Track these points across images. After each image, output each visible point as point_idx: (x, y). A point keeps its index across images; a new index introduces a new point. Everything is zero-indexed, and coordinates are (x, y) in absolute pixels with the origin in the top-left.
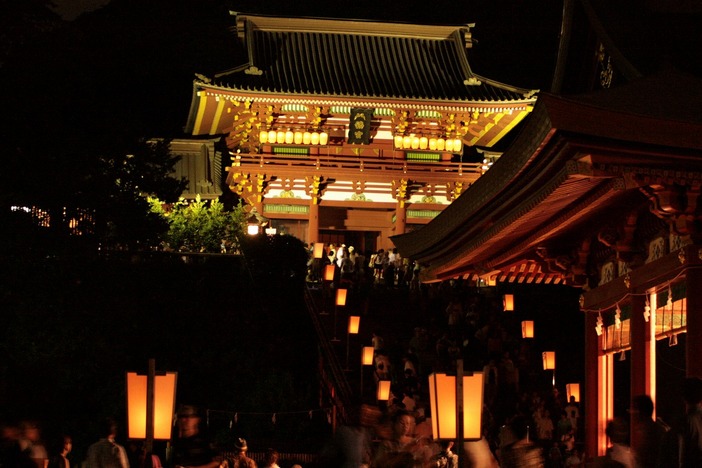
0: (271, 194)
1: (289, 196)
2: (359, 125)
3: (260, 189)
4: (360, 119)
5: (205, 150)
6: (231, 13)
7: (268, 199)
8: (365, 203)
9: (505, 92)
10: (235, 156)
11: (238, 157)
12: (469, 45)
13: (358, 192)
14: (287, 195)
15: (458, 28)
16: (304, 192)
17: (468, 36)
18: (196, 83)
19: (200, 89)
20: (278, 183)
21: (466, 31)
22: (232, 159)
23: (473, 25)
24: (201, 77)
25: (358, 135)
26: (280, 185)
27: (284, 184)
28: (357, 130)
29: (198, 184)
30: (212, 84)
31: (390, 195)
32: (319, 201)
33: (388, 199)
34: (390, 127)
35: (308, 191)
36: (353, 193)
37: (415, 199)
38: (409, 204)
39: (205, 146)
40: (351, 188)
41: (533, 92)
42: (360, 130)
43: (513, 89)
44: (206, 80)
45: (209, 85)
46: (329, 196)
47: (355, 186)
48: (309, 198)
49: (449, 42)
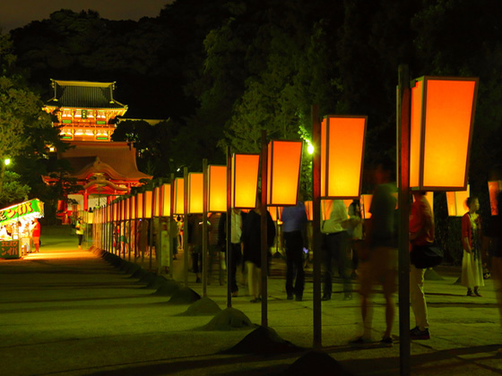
1: (66, 134)
4: (84, 112)
9: (120, 105)
12: (114, 89)
15: (111, 83)
17: (114, 86)
21: (113, 84)
23: (115, 82)
25: (84, 117)
26: (64, 131)
28: (84, 115)
31: (92, 133)
32: (74, 136)
34: (92, 114)
35: (71, 132)
36: (83, 133)
37: (99, 134)
38: (97, 136)
41: (126, 106)
46: (77, 134)
49: (108, 89)
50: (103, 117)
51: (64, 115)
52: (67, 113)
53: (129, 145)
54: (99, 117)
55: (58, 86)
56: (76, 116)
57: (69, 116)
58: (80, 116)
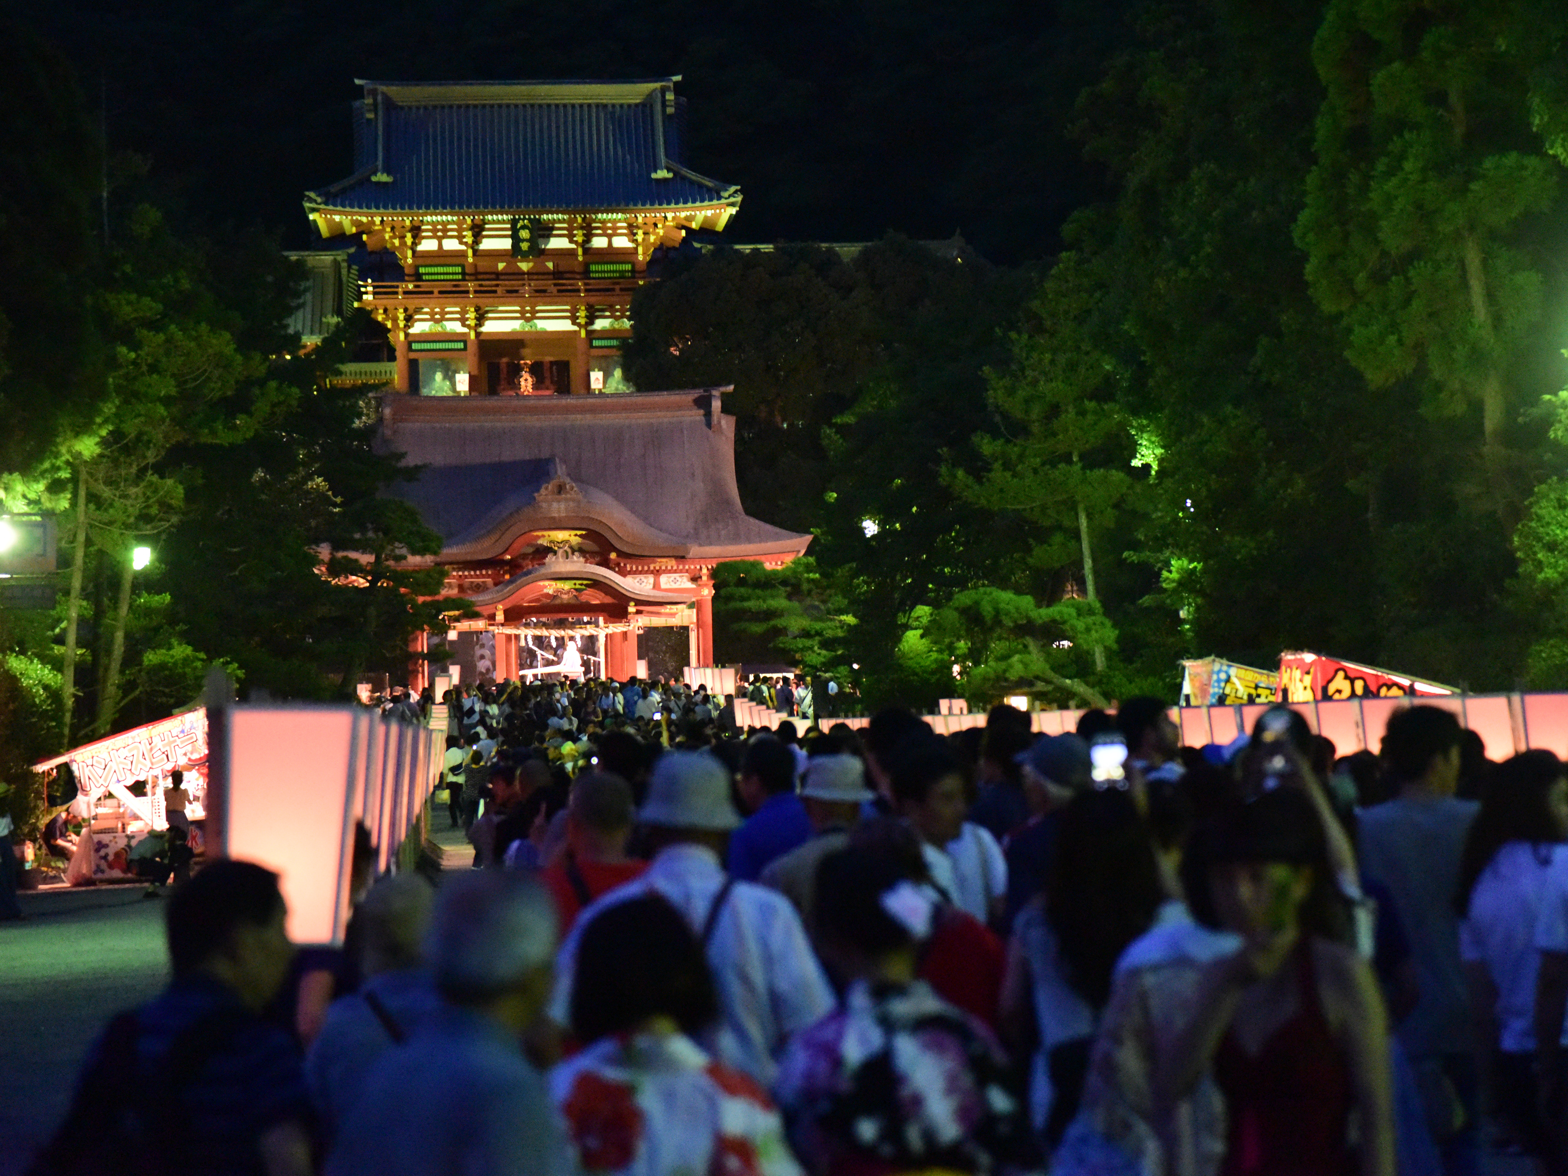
0: (419, 328)
1: (440, 329)
2: (524, 234)
3: (402, 324)
4: (524, 227)
5: (336, 264)
6: (357, 82)
7: (415, 335)
8: (537, 332)
9: (701, 186)
10: (365, 287)
11: (370, 289)
12: (670, 110)
13: (528, 320)
14: (438, 328)
15: (658, 85)
16: (459, 323)
17: (670, 96)
18: (307, 205)
19: (313, 210)
20: (426, 313)
21: (668, 89)
22: (363, 289)
23: (678, 78)
24: (312, 195)
25: (525, 246)
26: (428, 317)
27: (432, 314)
28: (523, 240)
29: (324, 320)
30: (326, 203)
31: (569, 322)
32: (478, 334)
33: (566, 325)
34: (565, 232)
35: (463, 321)
36: (521, 321)
37: (600, 324)
38: (594, 331)
39: (335, 259)
40: (518, 315)
41: (733, 189)
42: (527, 240)
43: (709, 183)
44: (319, 200)
45: (322, 206)
46: (491, 327)
47: (523, 312)
48: (466, 330)
49: (646, 106)
50: (621, 242)
51: (428, 245)
52: (440, 233)
53: (703, 403)
54: (600, 242)
55: (390, 105)
56: (487, 244)
57: (451, 245)
58: (506, 244)
